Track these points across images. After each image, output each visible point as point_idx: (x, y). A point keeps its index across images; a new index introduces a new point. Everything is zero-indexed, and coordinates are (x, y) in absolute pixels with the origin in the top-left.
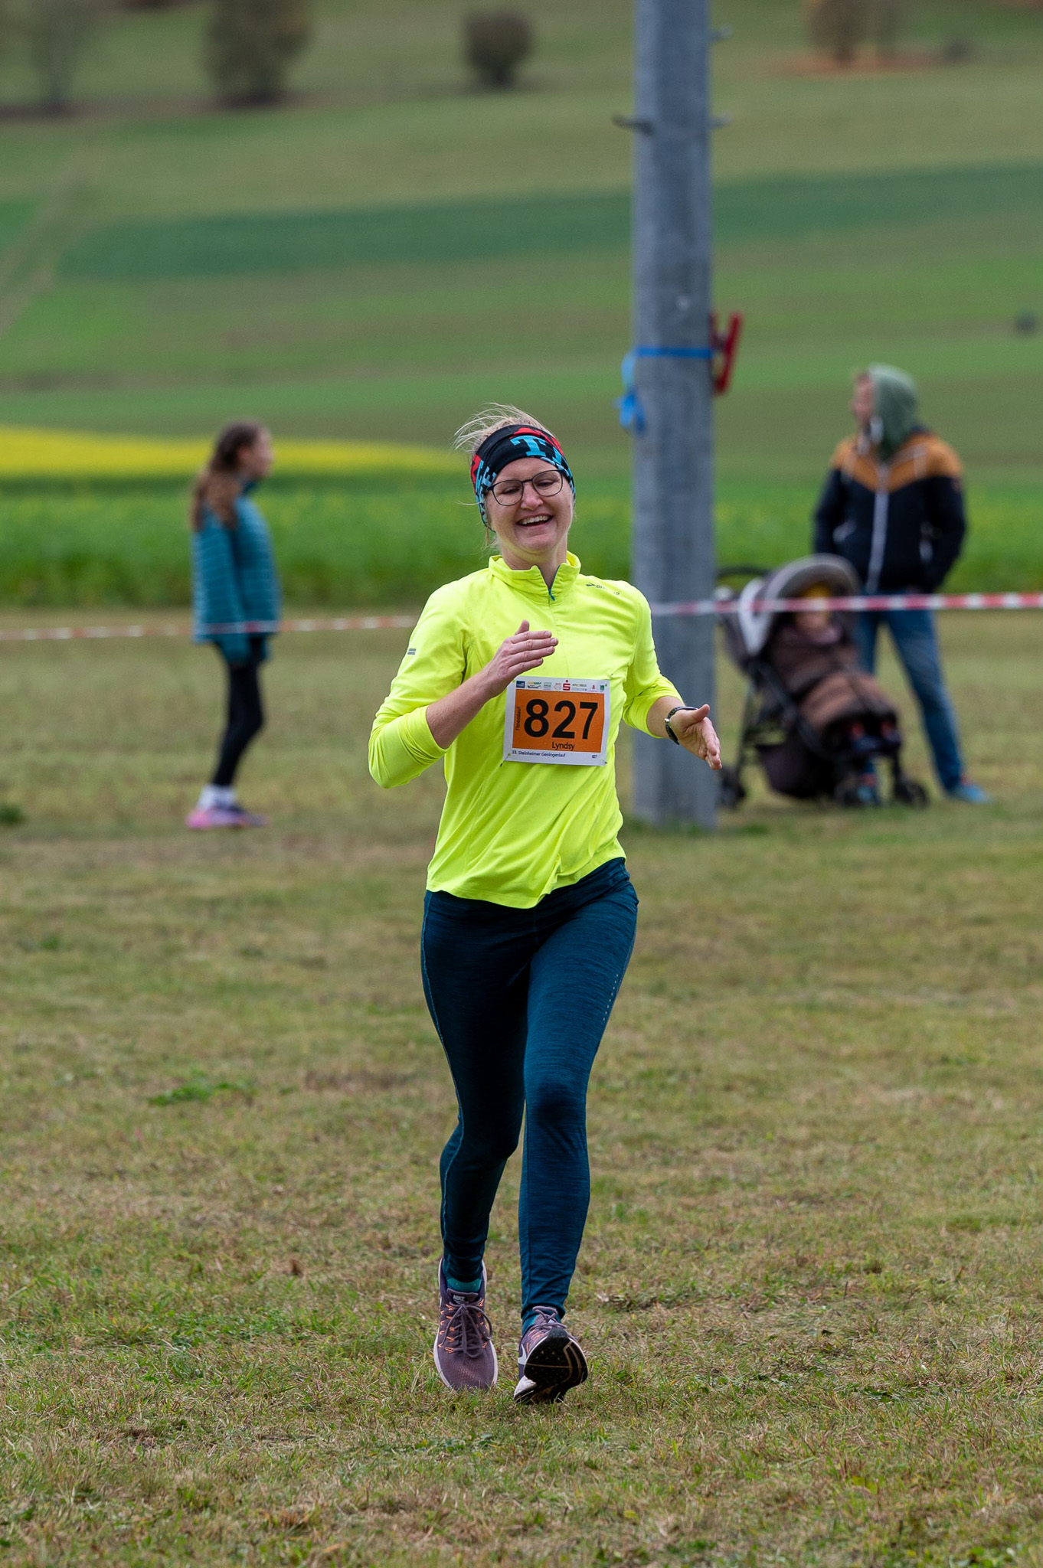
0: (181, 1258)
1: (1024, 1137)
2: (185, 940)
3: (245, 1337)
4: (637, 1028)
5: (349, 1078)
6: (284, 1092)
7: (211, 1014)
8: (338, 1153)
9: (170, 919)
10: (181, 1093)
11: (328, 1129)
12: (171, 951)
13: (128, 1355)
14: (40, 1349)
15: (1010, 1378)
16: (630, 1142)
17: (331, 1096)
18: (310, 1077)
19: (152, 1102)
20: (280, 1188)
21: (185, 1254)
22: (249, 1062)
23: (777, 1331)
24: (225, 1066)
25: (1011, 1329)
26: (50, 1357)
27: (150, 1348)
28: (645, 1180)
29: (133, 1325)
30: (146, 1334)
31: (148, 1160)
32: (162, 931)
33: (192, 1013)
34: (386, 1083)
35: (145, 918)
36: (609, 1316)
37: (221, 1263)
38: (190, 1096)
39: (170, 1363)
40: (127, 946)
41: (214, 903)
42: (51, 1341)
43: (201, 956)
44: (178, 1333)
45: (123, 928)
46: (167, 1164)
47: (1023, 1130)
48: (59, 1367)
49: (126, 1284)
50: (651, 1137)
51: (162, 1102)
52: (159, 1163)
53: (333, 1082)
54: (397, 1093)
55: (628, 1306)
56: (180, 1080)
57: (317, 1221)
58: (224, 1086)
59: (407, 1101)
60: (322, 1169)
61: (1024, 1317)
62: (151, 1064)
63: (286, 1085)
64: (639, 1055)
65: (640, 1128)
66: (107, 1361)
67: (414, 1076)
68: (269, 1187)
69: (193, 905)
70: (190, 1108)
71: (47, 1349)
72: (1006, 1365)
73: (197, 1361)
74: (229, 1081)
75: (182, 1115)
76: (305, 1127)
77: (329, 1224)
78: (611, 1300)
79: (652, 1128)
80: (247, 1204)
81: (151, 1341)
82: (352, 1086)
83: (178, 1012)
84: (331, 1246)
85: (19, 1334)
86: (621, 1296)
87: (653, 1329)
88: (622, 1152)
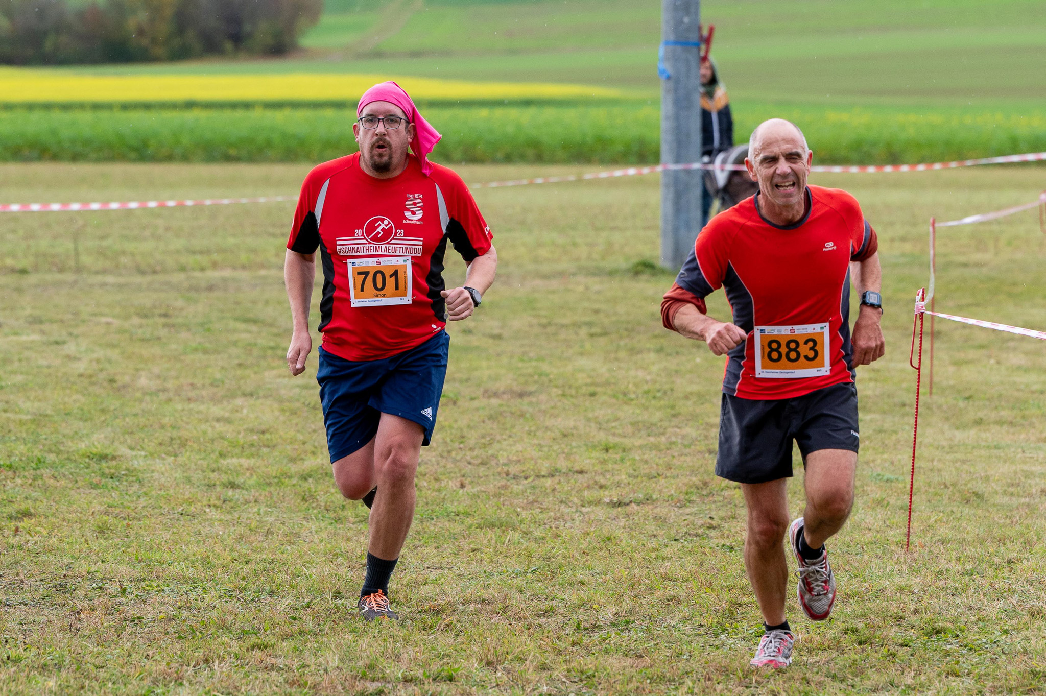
5: (504, 393)
6: (472, 399)
8: (492, 429)
11: (491, 417)
14: (332, 524)
17: (494, 401)
18: (486, 391)
20: (462, 446)
23: (688, 517)
26: (336, 528)
28: (638, 443)
34: (521, 395)
36: (608, 510)
42: (338, 520)
48: (339, 533)
50: (643, 422)
53: (496, 395)
54: (526, 400)
57: (477, 462)
59: (531, 404)
60: (483, 437)
63: (474, 395)
65: (639, 418)
67: (535, 392)
68: (456, 445)
71: (335, 525)
76: (479, 416)
77: (483, 463)
78: (610, 502)
79: (645, 418)
80: (445, 454)
82: (505, 397)
84: (481, 475)
85: (323, 517)
86: (616, 500)
87: (628, 516)
88: (630, 430)
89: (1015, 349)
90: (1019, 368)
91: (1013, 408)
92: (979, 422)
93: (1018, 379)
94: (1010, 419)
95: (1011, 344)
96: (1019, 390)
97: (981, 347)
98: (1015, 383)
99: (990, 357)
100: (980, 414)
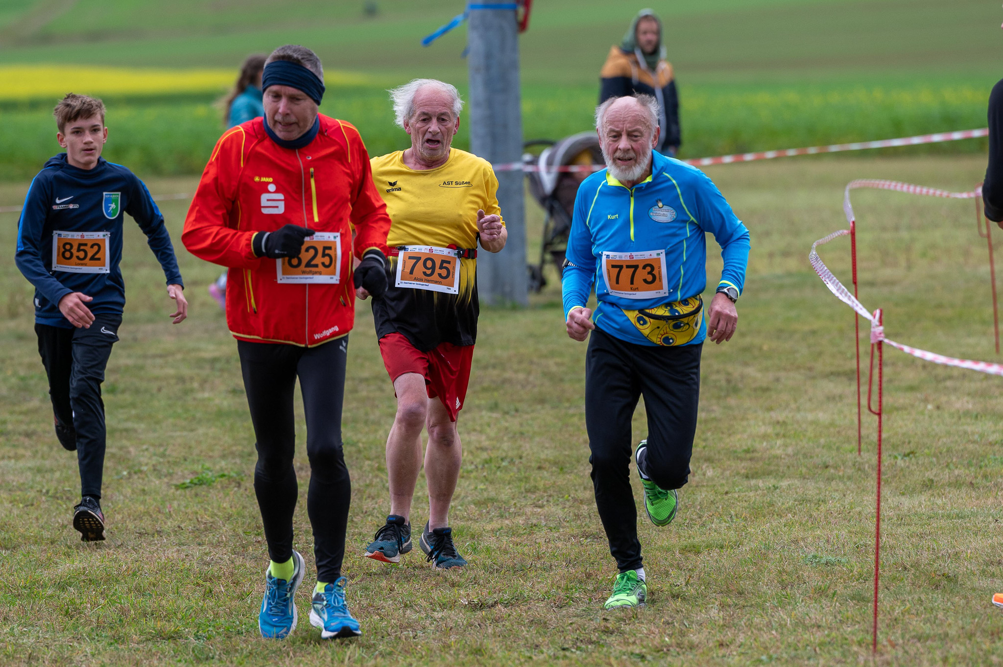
0: (198, 585)
1: (727, 493)
2: (196, 385)
3: (239, 633)
4: (481, 432)
7: (213, 431)
9: (186, 371)
10: (196, 481)
12: (186, 392)
13: (167, 647)
14: (111, 644)
15: (721, 645)
16: (478, 504)
19: (177, 487)
20: (259, 539)
21: (201, 582)
22: (238, 461)
23: (575, 619)
24: (223, 463)
25: (721, 614)
26: (117, 649)
27: (181, 642)
28: (489, 527)
29: (170, 628)
30: (177, 633)
31: (176, 523)
32: (181, 379)
33: (201, 431)
35: (171, 372)
36: (468, 613)
37: (224, 587)
38: (201, 483)
39: (193, 651)
40: (159, 390)
41: (214, 361)
42: (118, 639)
43: (206, 395)
44: (198, 632)
45: (157, 379)
46: (187, 525)
47: (726, 489)
48: (123, 656)
49: (164, 602)
50: (492, 500)
51: (184, 487)
52: (182, 526)
55: (481, 606)
56: (195, 473)
58: (223, 476)
61: (729, 606)
62: (176, 463)
64: (483, 449)
65: (485, 495)
66: (154, 651)
68: (252, 538)
69: (200, 363)
70: (200, 490)
71: (116, 645)
72: (719, 637)
73: (210, 649)
74: (226, 473)
75: (196, 495)
78: (469, 603)
79: (493, 494)
80: (239, 549)
81: (181, 637)
83: (192, 430)
85: (97, 635)
86: (476, 601)
87: (496, 620)
88: (474, 510)
89: (955, 390)
90: (967, 413)
91: (969, 465)
92: (928, 485)
93: (969, 429)
94: (969, 480)
95: (949, 383)
96: (974, 442)
97: (912, 389)
98: (965, 433)
99: (926, 401)
100: (929, 475)
